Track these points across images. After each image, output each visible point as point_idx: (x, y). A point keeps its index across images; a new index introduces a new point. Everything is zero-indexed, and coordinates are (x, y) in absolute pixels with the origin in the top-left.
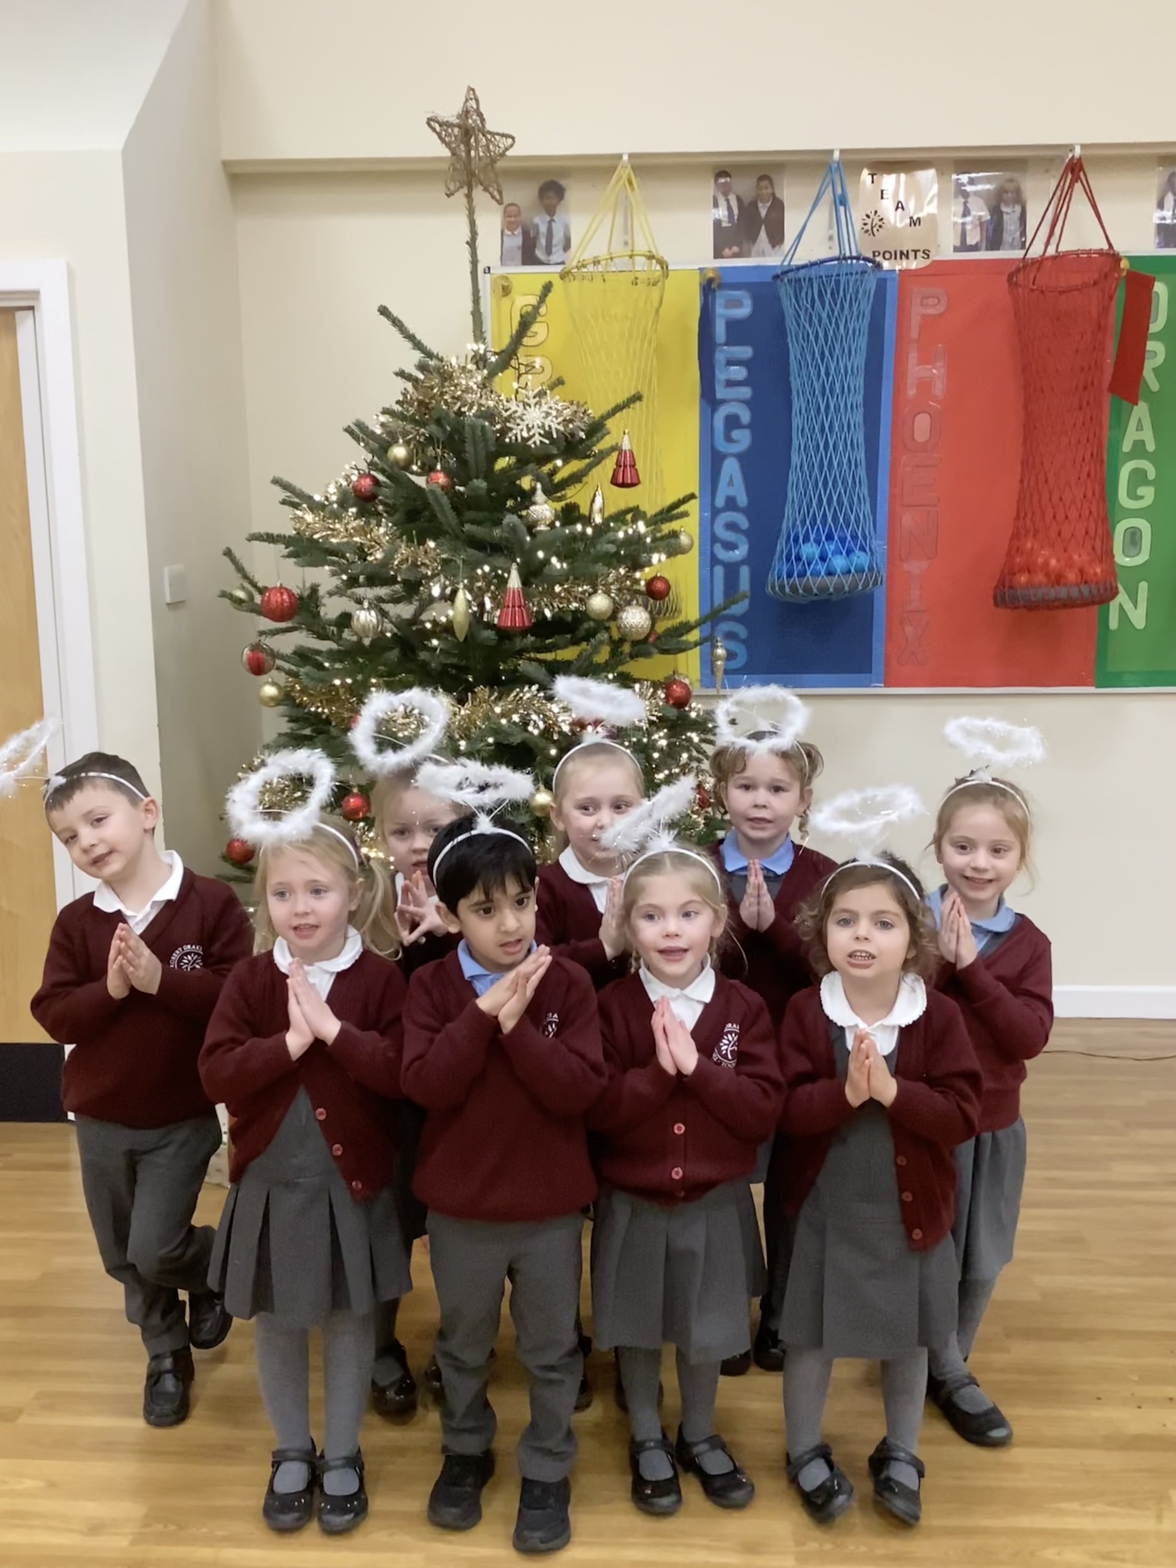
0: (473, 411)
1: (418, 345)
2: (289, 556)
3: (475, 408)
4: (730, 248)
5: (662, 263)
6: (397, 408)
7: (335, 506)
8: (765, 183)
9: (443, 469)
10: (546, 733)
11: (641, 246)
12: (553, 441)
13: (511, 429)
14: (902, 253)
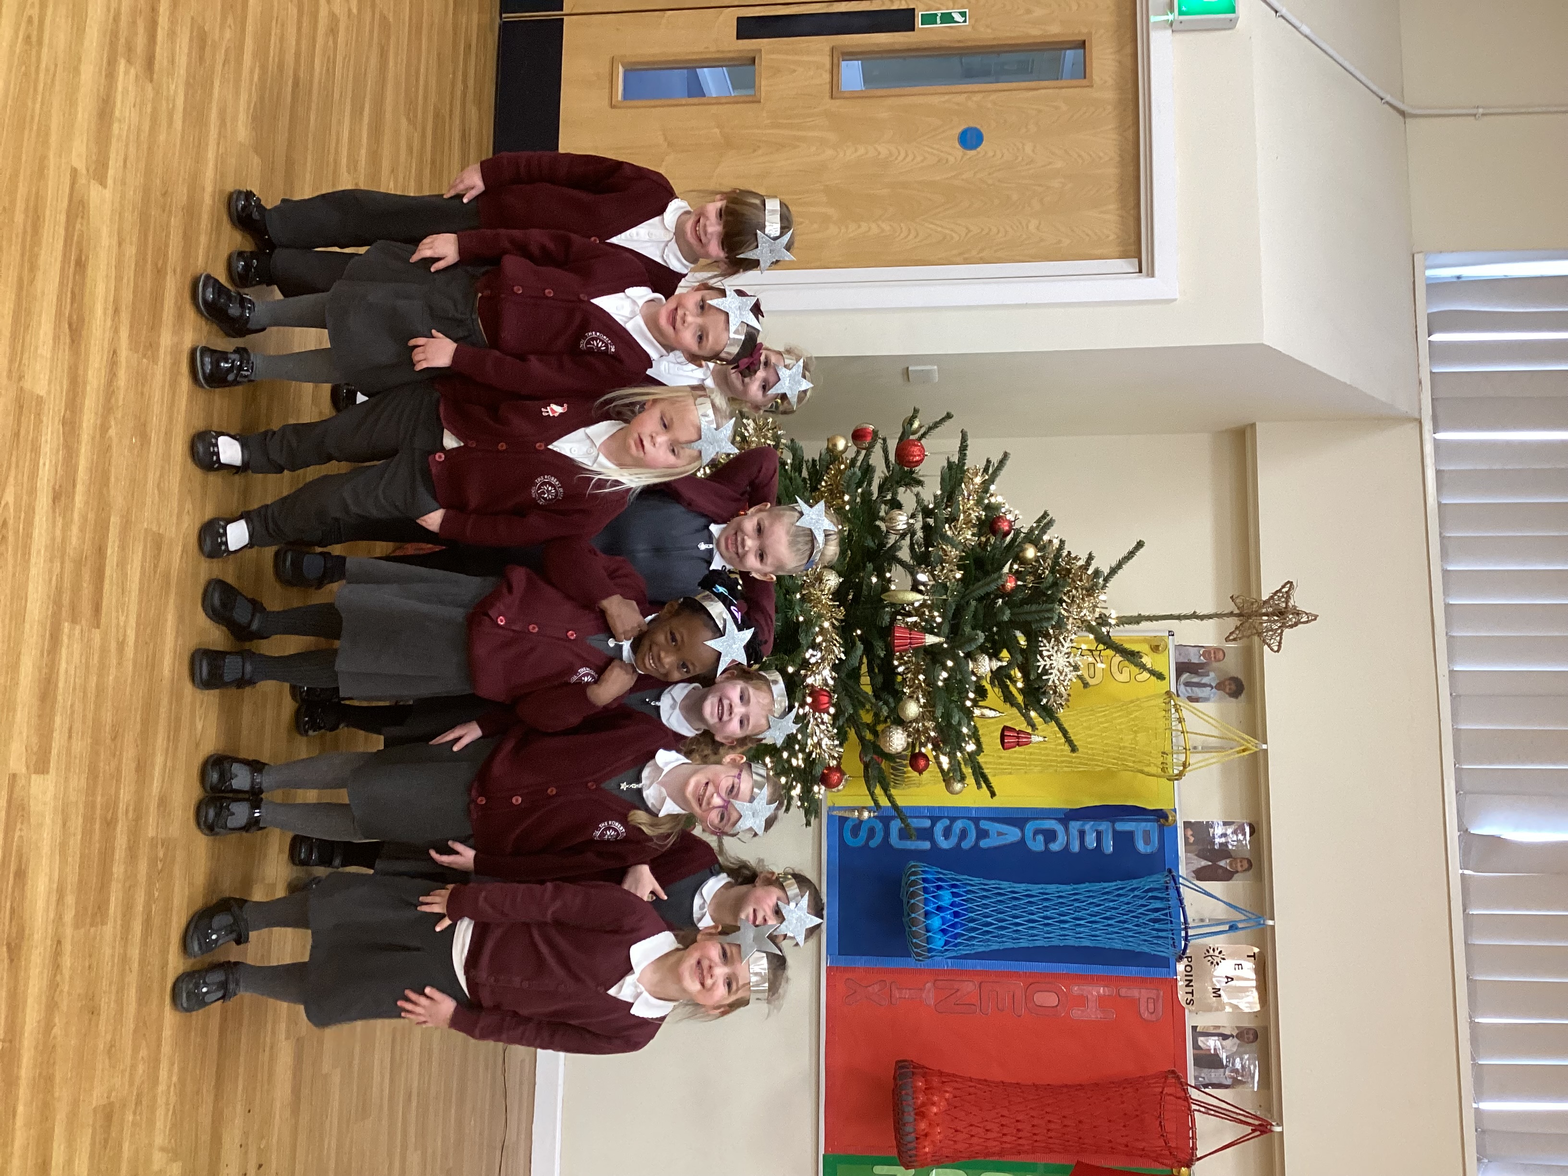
0: (1063, 612)
1: (1113, 571)
2: (949, 462)
3: (1066, 614)
4: (1192, 835)
5: (1181, 775)
6: (1065, 553)
7: (986, 501)
8: (1246, 865)
9: (1018, 586)
10: (805, 664)
11: (1193, 759)
12: (1040, 676)
13: (1049, 643)
14: (1191, 981)
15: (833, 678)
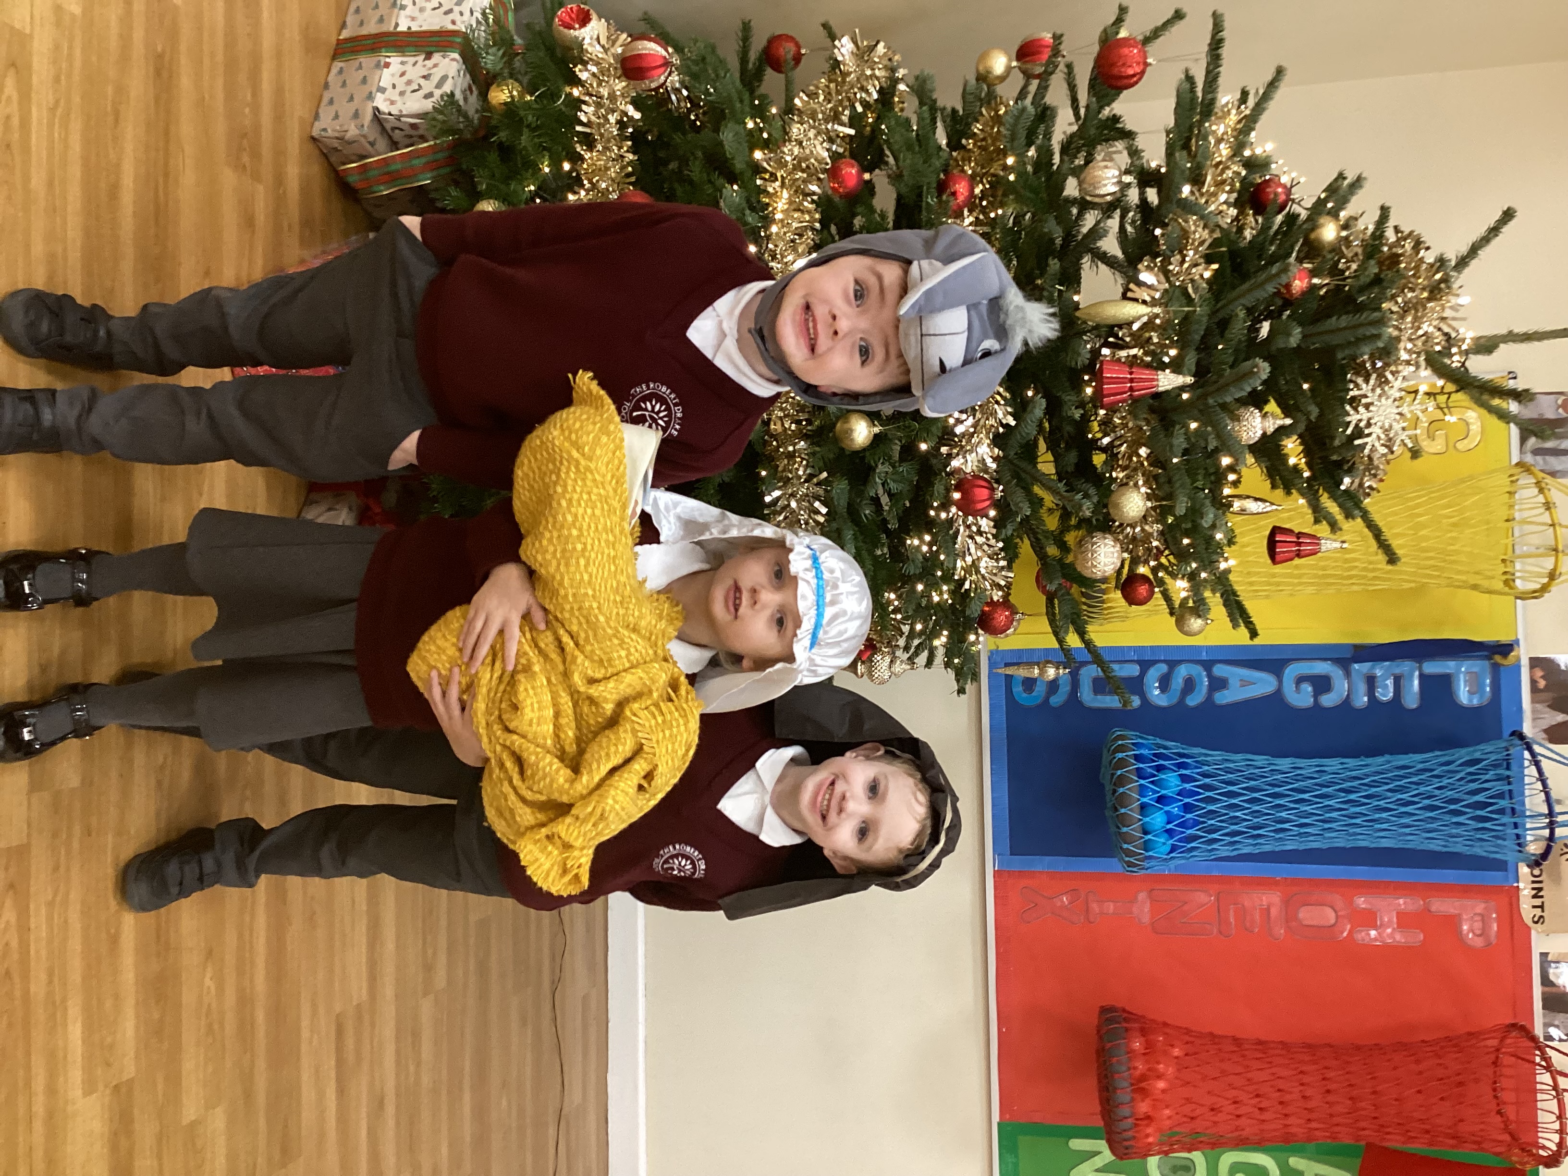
0: (1390, 330)
4: (1542, 679)
5: (1542, 591)
7: (1248, 151)
12: (1349, 440)
14: (1540, 889)
15: (995, 459)
